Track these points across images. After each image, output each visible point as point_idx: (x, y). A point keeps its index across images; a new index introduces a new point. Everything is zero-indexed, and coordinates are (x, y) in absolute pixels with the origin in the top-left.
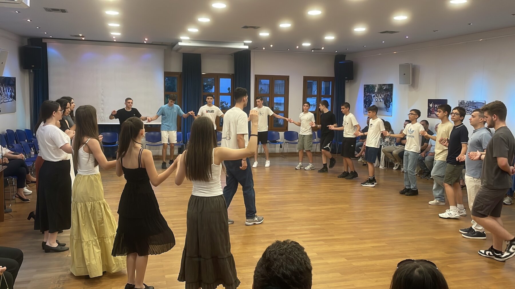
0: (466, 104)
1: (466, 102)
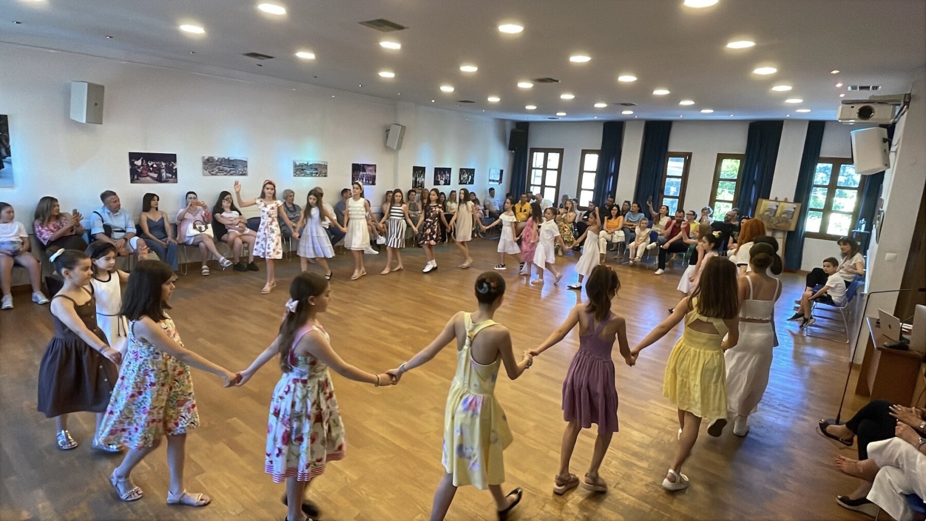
0: (218, 161)
1: (216, 159)
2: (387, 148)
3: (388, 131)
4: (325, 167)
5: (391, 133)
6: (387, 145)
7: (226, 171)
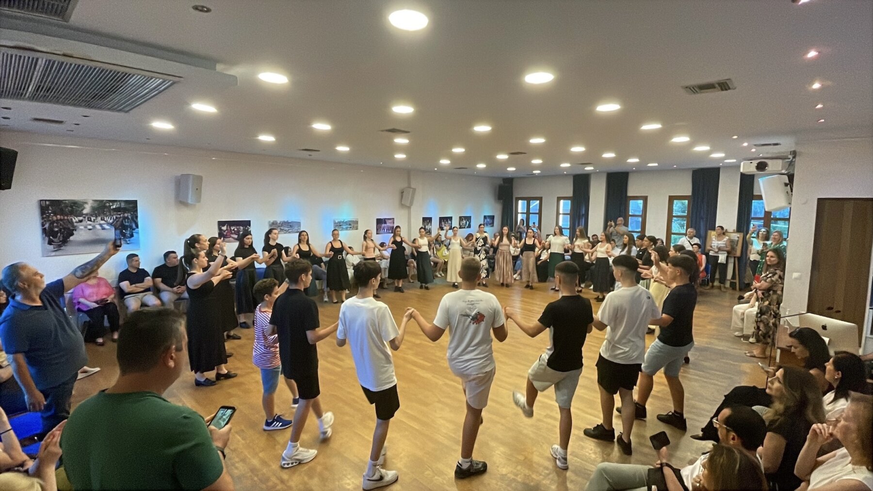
1: (279, 222)
2: (402, 205)
3: (402, 193)
4: (357, 222)
5: (404, 194)
6: (403, 203)
7: (286, 231)
